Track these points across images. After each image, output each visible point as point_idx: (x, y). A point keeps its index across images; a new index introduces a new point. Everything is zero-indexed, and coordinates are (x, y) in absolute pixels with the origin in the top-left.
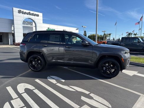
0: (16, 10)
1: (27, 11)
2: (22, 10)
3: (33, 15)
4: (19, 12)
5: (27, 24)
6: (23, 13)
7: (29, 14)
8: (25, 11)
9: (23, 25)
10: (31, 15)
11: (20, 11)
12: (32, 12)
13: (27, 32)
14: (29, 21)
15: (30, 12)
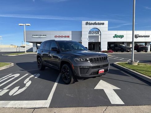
0: (84, 22)
1: (93, 22)
2: (89, 22)
3: (99, 24)
4: (87, 24)
5: (92, 34)
6: (89, 25)
7: (95, 24)
8: (91, 22)
10: (97, 25)
11: (88, 22)
13: (93, 41)
14: (95, 30)
15: (96, 22)
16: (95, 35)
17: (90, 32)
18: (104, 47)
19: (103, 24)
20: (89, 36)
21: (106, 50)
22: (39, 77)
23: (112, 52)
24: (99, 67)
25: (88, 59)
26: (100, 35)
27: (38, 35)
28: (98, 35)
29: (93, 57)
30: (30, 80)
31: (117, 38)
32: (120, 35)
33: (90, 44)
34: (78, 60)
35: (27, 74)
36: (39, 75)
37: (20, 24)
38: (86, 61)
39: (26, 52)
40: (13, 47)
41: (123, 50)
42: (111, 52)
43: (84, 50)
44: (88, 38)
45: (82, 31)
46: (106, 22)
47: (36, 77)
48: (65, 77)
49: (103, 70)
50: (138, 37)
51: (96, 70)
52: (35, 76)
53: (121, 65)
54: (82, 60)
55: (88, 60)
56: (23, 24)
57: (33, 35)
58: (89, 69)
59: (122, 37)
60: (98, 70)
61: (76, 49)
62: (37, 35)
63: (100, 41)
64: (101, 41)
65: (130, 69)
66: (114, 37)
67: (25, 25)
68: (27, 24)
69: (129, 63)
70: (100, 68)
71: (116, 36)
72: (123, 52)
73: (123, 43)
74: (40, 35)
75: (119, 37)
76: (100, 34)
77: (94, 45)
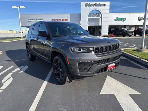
0: (83, 4)
1: (93, 3)
2: (88, 3)
3: (100, 5)
4: (86, 5)
5: (93, 17)
6: (89, 6)
7: (96, 5)
8: (91, 3)
9: (89, 18)
10: (97, 6)
11: (87, 4)
12: (98, 3)
13: (93, 24)
14: (95, 12)
15: (96, 3)
16: (95, 18)
17: (90, 15)
18: (105, 31)
19: (104, 5)
20: (89, 19)
21: (107, 34)
22: (25, 72)
23: (114, 37)
24: (108, 60)
25: (91, 49)
26: (100, 18)
27: (35, 19)
28: (98, 18)
29: (99, 46)
30: (12, 76)
31: (119, 21)
32: (122, 18)
33: (90, 28)
34: (76, 50)
35: (12, 67)
36: (26, 67)
37: (13, 7)
38: (89, 51)
39: (22, 38)
40: (11, 32)
41: (124, 34)
42: (112, 37)
43: (85, 34)
44: (88, 21)
45: (81, 14)
46: (108, 3)
47: (22, 72)
48: (58, 74)
49: (114, 64)
50: (142, 20)
51: (103, 65)
52: (21, 70)
53: (129, 53)
54: (82, 51)
55: (92, 51)
56: (16, 7)
57: (28, 19)
58: (93, 64)
59: (124, 20)
60: (107, 65)
61: (73, 34)
62: (33, 19)
63: (100, 25)
64: (102, 25)
65: (142, 58)
66: (116, 20)
67: (18, 7)
68: (21, 7)
69: (137, 50)
70: (110, 62)
71: (118, 19)
72: (125, 36)
73: (125, 26)
74: (36, 19)
75: (121, 21)
76: (100, 16)
77: (94, 29)
